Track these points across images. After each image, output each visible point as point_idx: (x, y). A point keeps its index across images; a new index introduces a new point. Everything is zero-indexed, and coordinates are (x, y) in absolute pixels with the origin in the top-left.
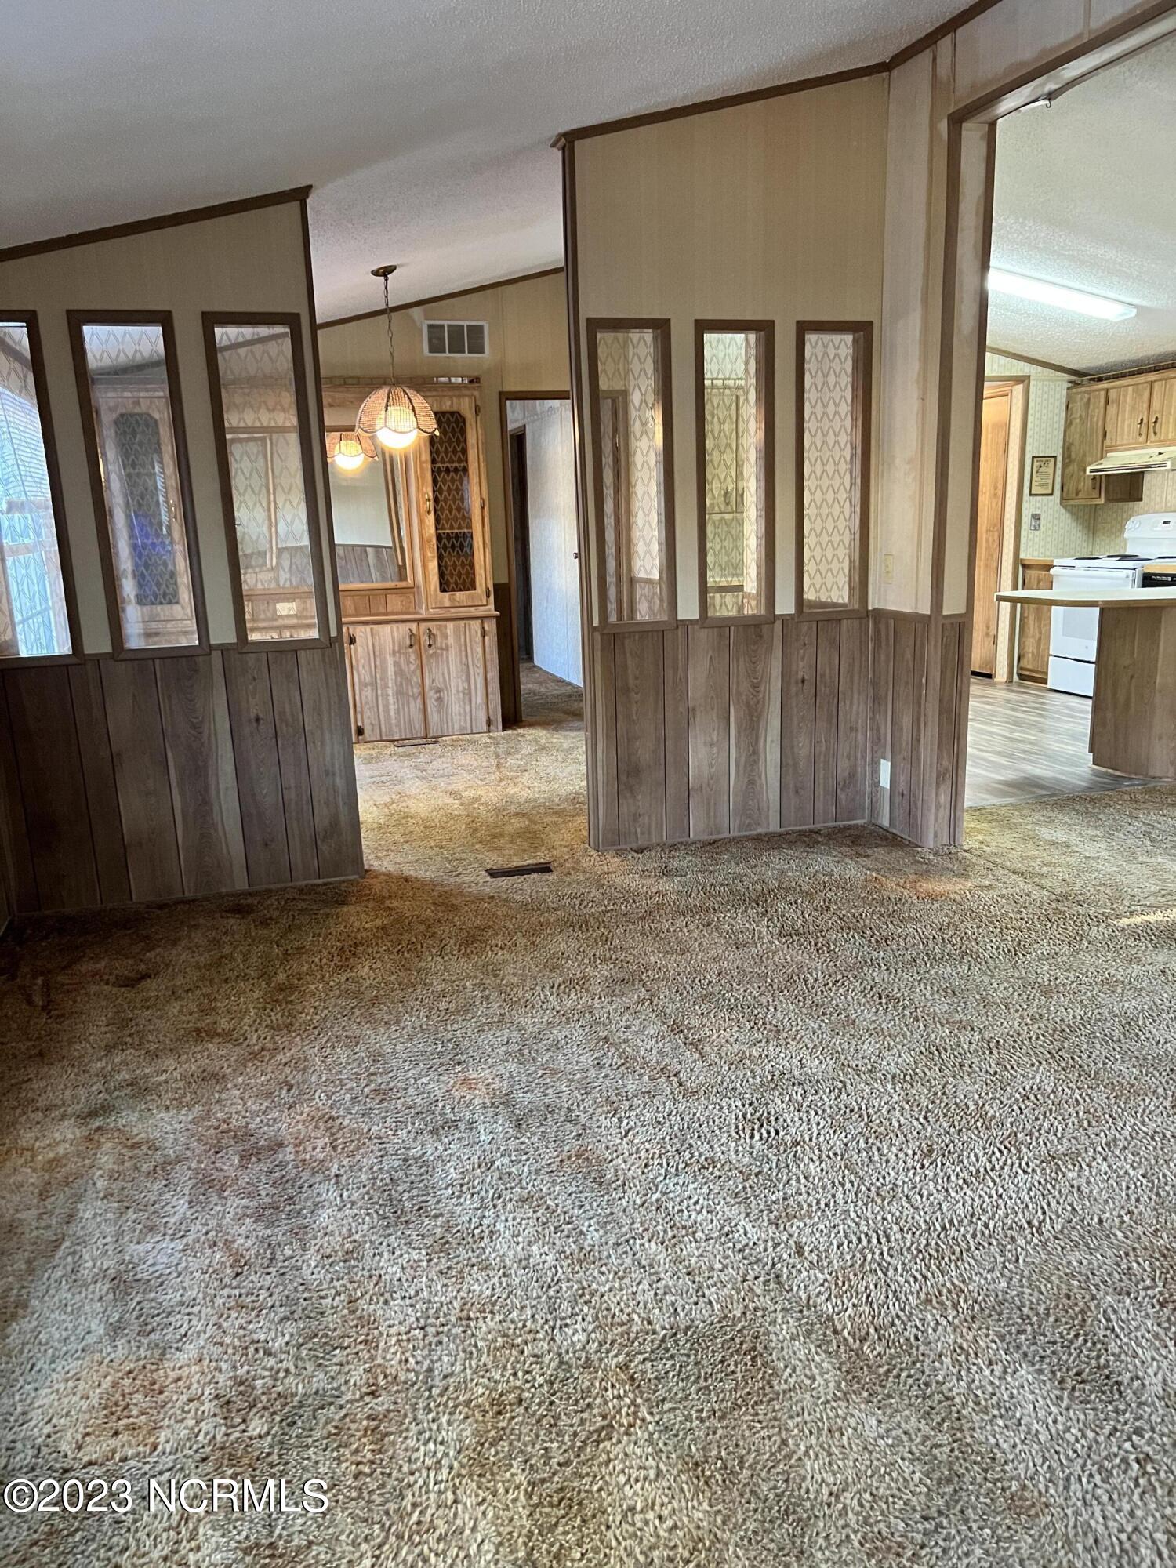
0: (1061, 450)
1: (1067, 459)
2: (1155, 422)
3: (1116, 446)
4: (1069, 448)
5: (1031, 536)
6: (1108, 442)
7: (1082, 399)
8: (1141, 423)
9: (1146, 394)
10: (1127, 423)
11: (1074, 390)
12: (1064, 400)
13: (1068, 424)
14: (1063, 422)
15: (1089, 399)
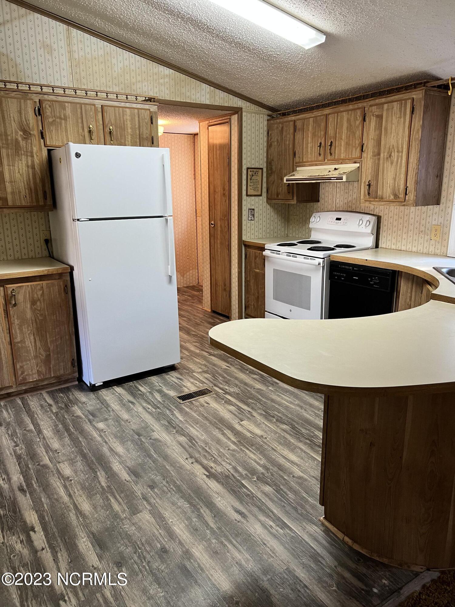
0: (265, 165)
1: (270, 171)
2: (331, 145)
3: (303, 162)
4: (270, 163)
5: (249, 225)
6: (297, 159)
7: (277, 128)
8: (320, 146)
9: (323, 125)
10: (310, 145)
11: (272, 122)
12: (266, 128)
13: (269, 146)
14: (265, 144)
15: (282, 128)
